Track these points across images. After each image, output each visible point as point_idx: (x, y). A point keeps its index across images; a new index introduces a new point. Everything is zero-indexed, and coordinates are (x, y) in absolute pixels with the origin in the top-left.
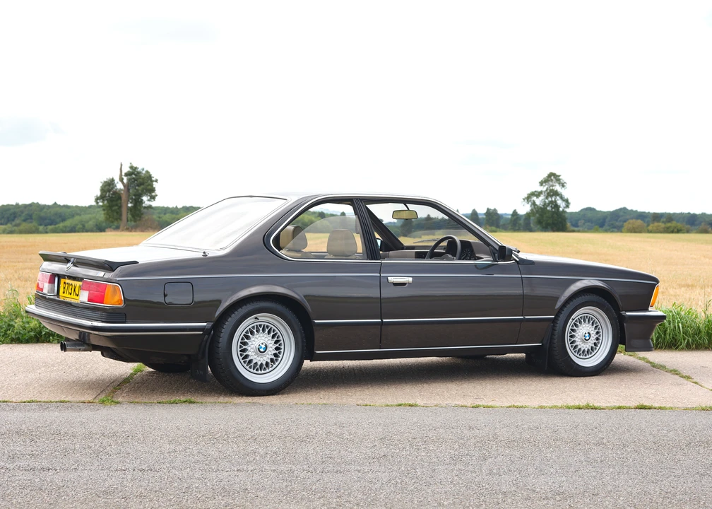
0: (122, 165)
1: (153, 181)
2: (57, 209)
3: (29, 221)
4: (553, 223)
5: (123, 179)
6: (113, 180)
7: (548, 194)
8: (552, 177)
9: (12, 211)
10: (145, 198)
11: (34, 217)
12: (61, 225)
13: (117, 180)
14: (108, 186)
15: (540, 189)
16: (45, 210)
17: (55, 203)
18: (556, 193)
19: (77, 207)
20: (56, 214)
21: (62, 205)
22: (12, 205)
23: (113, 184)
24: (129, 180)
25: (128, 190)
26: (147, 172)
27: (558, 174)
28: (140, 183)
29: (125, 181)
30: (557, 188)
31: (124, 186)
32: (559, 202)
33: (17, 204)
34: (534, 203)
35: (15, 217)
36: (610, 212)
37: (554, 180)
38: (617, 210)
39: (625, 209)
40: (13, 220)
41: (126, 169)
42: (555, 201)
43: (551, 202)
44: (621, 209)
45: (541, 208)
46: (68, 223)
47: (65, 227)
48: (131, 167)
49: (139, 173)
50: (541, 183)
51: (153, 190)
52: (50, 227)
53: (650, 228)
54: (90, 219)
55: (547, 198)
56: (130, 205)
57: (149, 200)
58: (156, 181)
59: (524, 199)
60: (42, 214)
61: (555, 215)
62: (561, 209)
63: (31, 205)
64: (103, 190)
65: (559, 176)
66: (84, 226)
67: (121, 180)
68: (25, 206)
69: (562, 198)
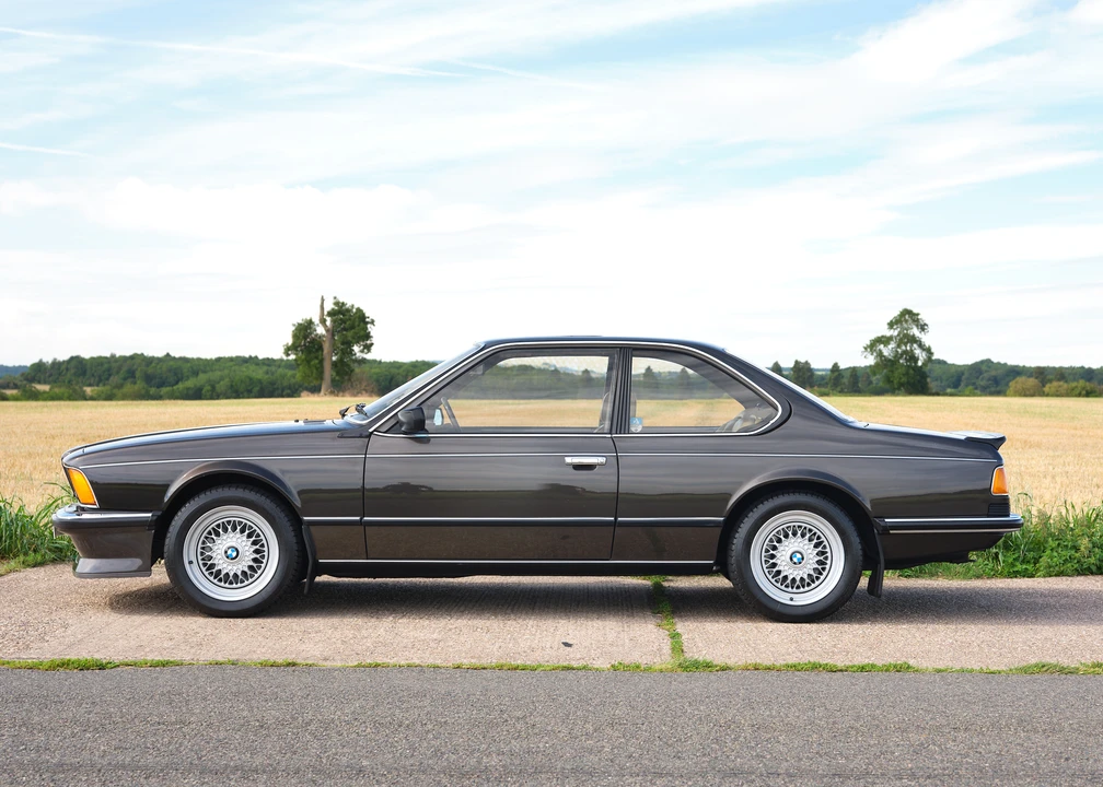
0: (323, 300)
1: (368, 323)
2: (171, 363)
3: (130, 380)
4: (908, 383)
5: (325, 321)
6: (310, 322)
7: (901, 340)
8: (908, 317)
9: (106, 366)
10: (356, 349)
11: (138, 374)
12: (181, 386)
13: (316, 320)
14: (304, 330)
15: (888, 333)
16: (153, 364)
17: (168, 355)
18: (913, 340)
19: (199, 359)
20: (170, 370)
21: (177, 356)
22: (106, 358)
23: (310, 328)
24: (333, 321)
25: (333, 335)
26: (359, 310)
27: (915, 311)
28: (351, 324)
29: (328, 323)
30: (915, 331)
31: (327, 331)
32: (918, 352)
33: (113, 356)
34: (880, 354)
35: (110, 375)
36: (967, 366)
37: (910, 321)
38: (976, 364)
39: (989, 361)
40: (108, 379)
41: (329, 306)
42: (912, 350)
43: (905, 352)
44: (982, 362)
45: (890, 360)
46: (191, 383)
47: (188, 389)
48: (337, 304)
49: (348, 311)
50: (891, 325)
51: (368, 336)
52: (164, 390)
53: (1046, 389)
54: (222, 378)
55: (899, 346)
56: (334, 358)
57: (362, 351)
58: (372, 322)
59: (866, 348)
60: (150, 370)
61: (911, 372)
62: (920, 363)
63: (133, 357)
64: (295, 336)
65: (918, 314)
66: (213, 388)
67: (323, 321)
68: (124, 359)
69: (921, 346)
